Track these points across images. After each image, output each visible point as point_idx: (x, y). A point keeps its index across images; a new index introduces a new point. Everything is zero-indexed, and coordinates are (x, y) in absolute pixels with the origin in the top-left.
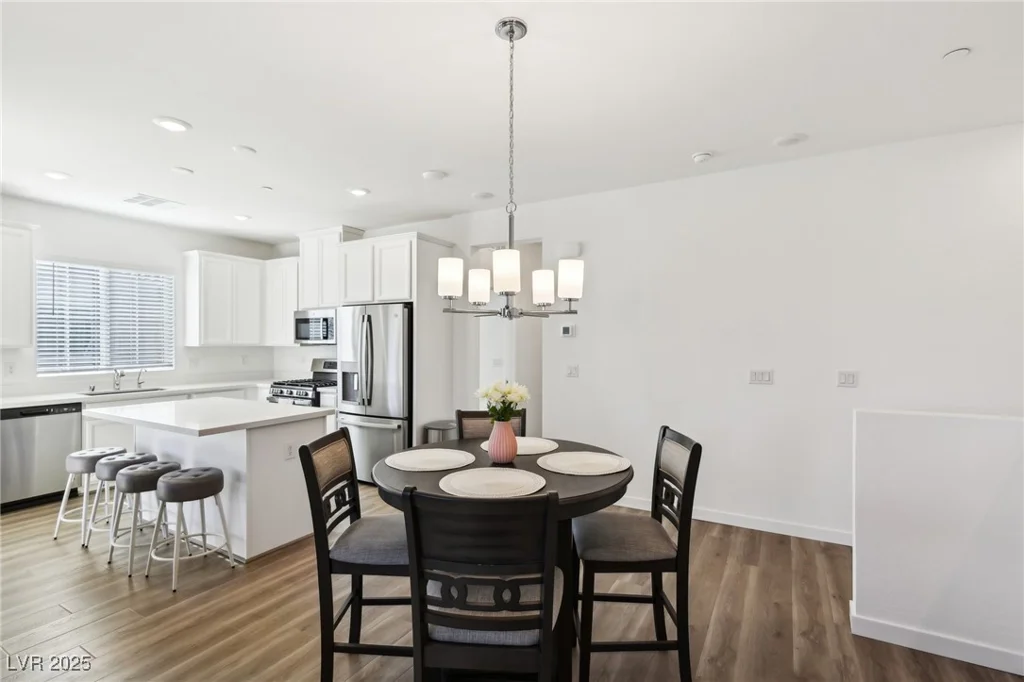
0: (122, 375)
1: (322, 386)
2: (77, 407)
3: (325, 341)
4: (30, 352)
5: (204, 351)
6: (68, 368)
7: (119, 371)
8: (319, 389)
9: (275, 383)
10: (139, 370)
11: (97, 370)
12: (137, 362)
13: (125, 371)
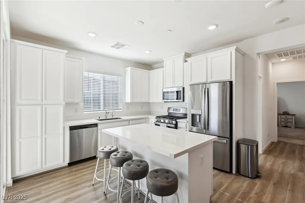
0: (108, 113)
1: (178, 119)
2: (96, 125)
3: (177, 101)
4: (82, 104)
5: (132, 104)
6: (92, 110)
7: (107, 111)
8: (177, 120)
9: (157, 117)
10: (112, 111)
11: (100, 111)
12: (111, 108)
13: (109, 111)
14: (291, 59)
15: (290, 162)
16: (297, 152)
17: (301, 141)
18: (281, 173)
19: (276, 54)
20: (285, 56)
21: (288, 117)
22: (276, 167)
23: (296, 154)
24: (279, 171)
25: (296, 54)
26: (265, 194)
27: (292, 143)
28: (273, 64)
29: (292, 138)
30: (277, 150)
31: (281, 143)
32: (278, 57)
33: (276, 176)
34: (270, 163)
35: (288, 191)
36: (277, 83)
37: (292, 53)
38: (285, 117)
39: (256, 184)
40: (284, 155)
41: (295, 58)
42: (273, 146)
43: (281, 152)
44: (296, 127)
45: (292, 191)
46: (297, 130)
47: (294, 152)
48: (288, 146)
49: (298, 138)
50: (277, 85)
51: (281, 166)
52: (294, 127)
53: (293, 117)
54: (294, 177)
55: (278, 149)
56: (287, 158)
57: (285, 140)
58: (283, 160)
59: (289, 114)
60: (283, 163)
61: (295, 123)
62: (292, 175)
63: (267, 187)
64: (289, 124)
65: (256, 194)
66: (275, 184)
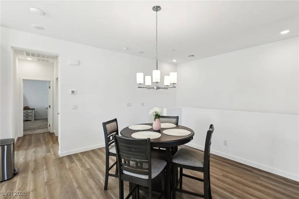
14: (36, 60)
15: (39, 149)
16: (42, 139)
17: (42, 129)
18: (35, 161)
19: (25, 52)
20: (32, 56)
21: (29, 111)
22: (29, 158)
23: (41, 141)
24: (33, 160)
25: (41, 57)
26: (27, 184)
27: (36, 133)
28: (19, 59)
29: (34, 129)
30: (26, 144)
31: (27, 136)
32: (25, 55)
33: (32, 165)
34: (23, 157)
35: (45, 171)
36: (23, 80)
37: (38, 55)
38: (26, 112)
39: (16, 182)
40: (32, 145)
41: (39, 60)
42: (20, 141)
43: (30, 144)
44: (35, 120)
45: (47, 169)
46: (37, 122)
47: (39, 140)
48: (33, 137)
49: (39, 128)
50: (23, 81)
51: (33, 155)
52: (34, 120)
53: (33, 111)
54: (45, 158)
55: (26, 142)
56: (36, 146)
57: (29, 133)
58: (34, 150)
59: (29, 109)
60: (34, 152)
61: (34, 116)
62: (43, 158)
63: (27, 177)
64: (29, 118)
65: (19, 190)
66: (33, 172)
